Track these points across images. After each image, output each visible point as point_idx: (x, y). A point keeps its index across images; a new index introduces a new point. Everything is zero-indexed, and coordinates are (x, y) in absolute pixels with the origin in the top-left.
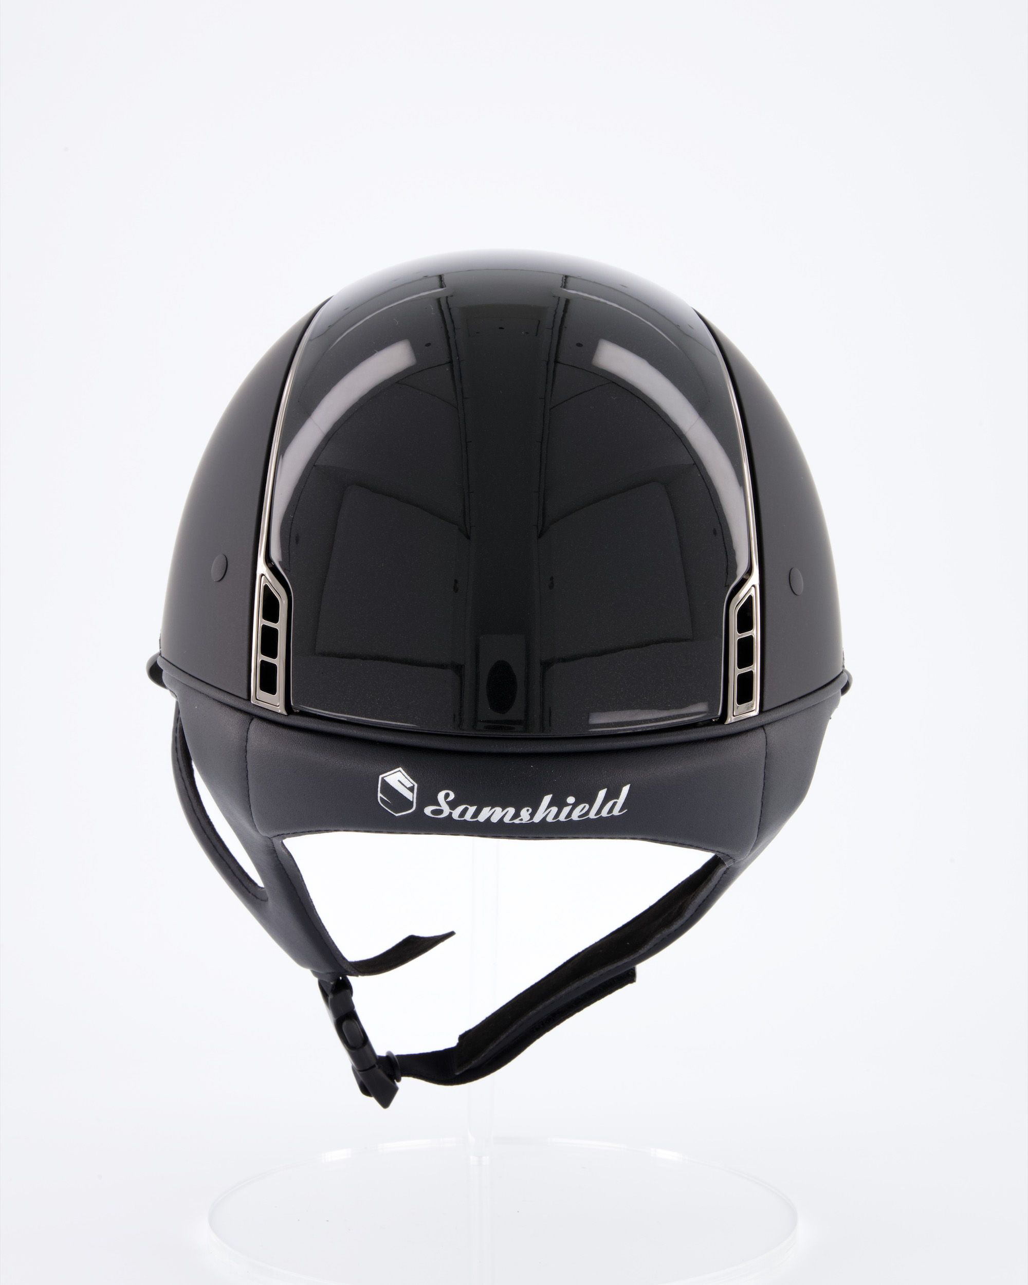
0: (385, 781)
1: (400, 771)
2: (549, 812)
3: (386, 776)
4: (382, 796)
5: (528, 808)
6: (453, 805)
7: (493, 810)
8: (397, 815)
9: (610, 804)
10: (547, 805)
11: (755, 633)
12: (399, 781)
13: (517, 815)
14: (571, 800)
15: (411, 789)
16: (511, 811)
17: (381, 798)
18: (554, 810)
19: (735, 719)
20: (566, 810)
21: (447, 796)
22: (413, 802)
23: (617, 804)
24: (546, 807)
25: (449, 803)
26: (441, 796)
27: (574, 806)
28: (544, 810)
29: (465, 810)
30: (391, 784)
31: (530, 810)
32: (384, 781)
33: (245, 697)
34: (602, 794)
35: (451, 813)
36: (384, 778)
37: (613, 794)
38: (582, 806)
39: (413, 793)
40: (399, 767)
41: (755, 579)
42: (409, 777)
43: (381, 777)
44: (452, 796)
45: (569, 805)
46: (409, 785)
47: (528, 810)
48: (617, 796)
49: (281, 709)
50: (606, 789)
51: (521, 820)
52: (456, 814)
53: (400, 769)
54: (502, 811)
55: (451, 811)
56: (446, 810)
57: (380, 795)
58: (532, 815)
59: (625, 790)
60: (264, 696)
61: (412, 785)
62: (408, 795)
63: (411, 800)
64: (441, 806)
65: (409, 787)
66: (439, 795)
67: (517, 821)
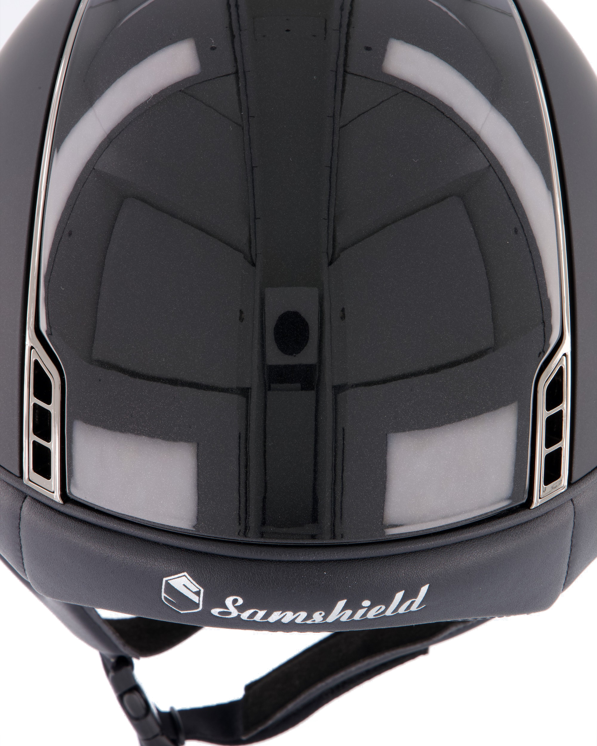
0: (169, 584)
1: (185, 576)
2: (344, 614)
3: (171, 579)
4: (166, 596)
5: (321, 612)
6: (241, 609)
7: (284, 614)
8: (182, 612)
9: (408, 603)
10: (341, 609)
11: (566, 406)
12: (184, 585)
13: (309, 617)
14: (366, 603)
15: (198, 593)
16: (303, 615)
17: (165, 597)
18: (349, 612)
19: (541, 501)
20: (361, 612)
21: (235, 601)
22: (199, 604)
23: (415, 603)
24: (340, 611)
25: (237, 608)
26: (229, 601)
27: (370, 608)
28: (338, 613)
29: (255, 613)
30: (176, 587)
31: (323, 614)
32: (167, 583)
33: (17, 472)
34: (399, 596)
35: (239, 615)
36: (168, 581)
37: (410, 594)
38: (378, 607)
39: (199, 596)
40: (184, 572)
41: (566, 347)
42: (194, 583)
43: (165, 579)
44: (240, 601)
45: (364, 607)
46: (196, 590)
47: (321, 614)
48: (416, 595)
49: (57, 497)
50: (403, 591)
51: (314, 621)
52: (245, 616)
53: (185, 573)
54: (293, 615)
55: (240, 613)
56: (235, 613)
57: (163, 594)
58: (325, 617)
59: (424, 590)
60: (38, 478)
61: (198, 590)
62: (195, 598)
63: (197, 602)
64: (229, 609)
65: (195, 592)
66: (226, 600)
67: (309, 622)
